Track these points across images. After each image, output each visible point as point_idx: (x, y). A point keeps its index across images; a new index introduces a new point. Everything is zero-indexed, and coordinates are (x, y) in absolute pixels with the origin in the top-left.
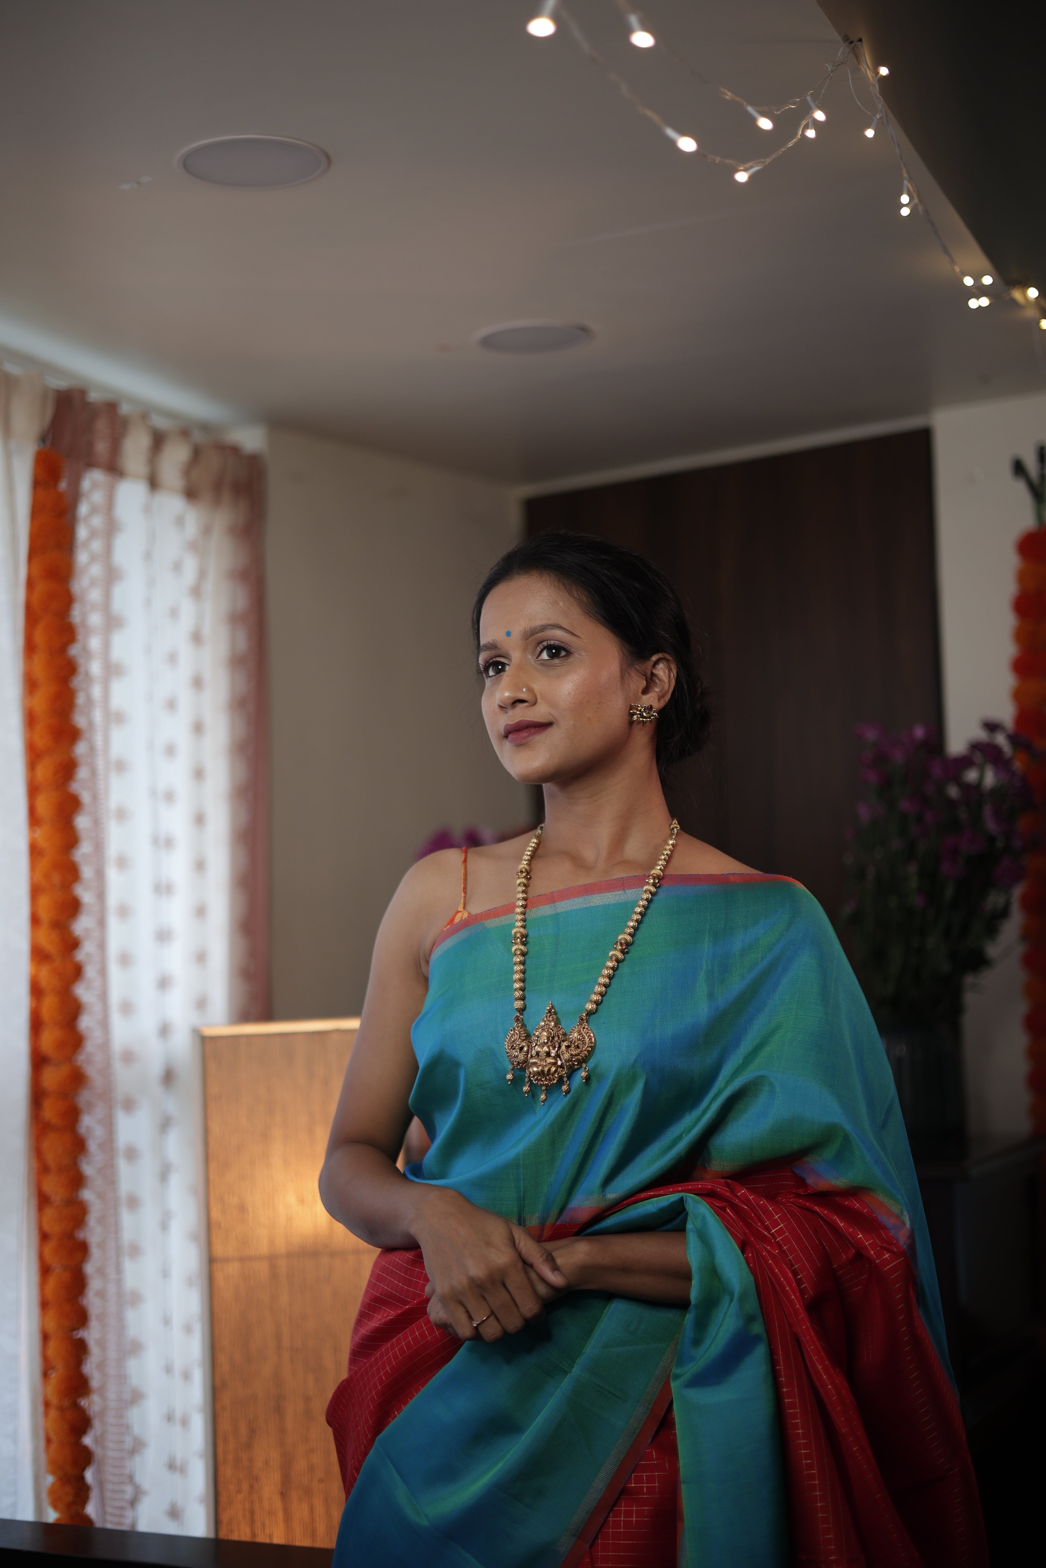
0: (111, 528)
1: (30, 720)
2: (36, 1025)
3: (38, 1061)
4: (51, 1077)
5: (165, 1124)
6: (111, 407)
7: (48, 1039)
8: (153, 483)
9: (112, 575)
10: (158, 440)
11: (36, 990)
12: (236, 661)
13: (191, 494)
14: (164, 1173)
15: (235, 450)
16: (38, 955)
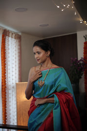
0: (8, 41)
1: (2, 57)
2: (2, 83)
3: (2, 86)
4: (3, 87)
5: (13, 91)
6: (8, 31)
7: (3, 84)
8: (12, 37)
9: (8, 45)
10: (12, 34)
11: (2, 80)
12: (19, 52)
13: (15, 38)
14: (13, 95)
15: (19, 35)
16: (2, 77)
